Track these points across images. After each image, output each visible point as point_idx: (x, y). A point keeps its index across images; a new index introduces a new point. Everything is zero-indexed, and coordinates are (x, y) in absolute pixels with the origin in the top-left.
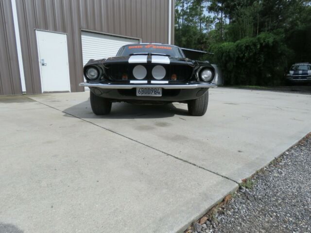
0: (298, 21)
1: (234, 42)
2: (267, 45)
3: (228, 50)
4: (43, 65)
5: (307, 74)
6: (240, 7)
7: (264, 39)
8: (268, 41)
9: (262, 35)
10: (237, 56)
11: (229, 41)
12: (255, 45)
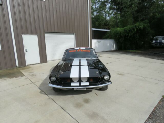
0: (156, 13)
1: (123, 27)
2: (140, 29)
3: (120, 32)
4: (26, 52)
5: (162, 42)
6: (125, 8)
7: (138, 26)
8: (141, 27)
9: (137, 24)
10: (125, 35)
11: (120, 27)
12: (134, 29)
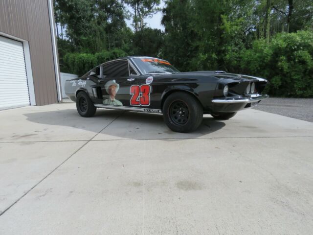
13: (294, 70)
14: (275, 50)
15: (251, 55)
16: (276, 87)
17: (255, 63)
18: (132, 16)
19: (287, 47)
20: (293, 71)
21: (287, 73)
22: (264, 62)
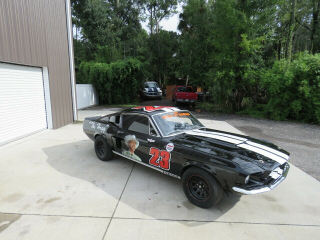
5: (157, 91)
7: (134, 64)
8: (137, 66)
10: (113, 77)
12: (127, 68)
13: (316, 94)
14: (297, 72)
15: (270, 77)
16: (295, 112)
17: (275, 86)
18: (148, 17)
19: (309, 71)
20: (315, 96)
21: (309, 98)
22: (285, 85)
